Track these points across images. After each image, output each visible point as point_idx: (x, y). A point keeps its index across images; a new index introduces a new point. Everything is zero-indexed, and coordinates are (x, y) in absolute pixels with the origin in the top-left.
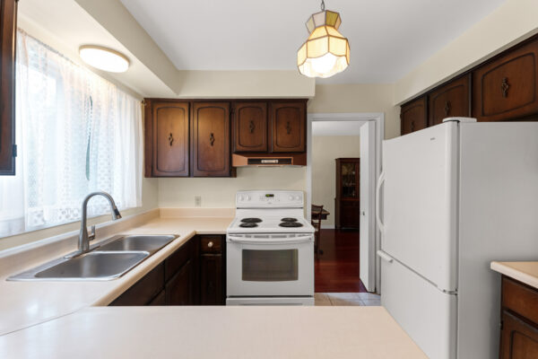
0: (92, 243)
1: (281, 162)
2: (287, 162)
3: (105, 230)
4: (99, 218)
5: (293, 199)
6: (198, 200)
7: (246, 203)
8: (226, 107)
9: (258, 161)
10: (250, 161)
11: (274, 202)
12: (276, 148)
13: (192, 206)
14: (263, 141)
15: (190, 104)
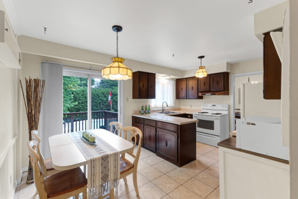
0: (164, 111)
1: (212, 94)
2: (215, 94)
3: (166, 110)
4: (165, 107)
5: (223, 107)
6: (191, 106)
7: (205, 108)
9: (205, 94)
10: (202, 94)
11: (215, 108)
12: (212, 90)
13: (189, 108)
14: (208, 88)
15: (187, 79)
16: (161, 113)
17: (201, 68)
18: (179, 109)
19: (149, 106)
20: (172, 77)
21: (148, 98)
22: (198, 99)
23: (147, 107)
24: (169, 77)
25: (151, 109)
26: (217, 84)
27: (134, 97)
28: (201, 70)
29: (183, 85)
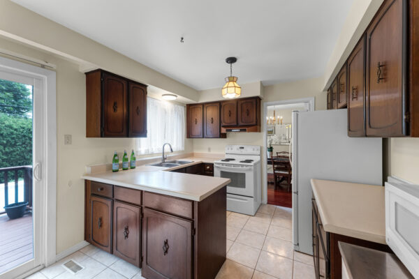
0: (166, 161)
1: (241, 131)
2: (245, 130)
3: (170, 158)
4: (168, 153)
5: (254, 150)
6: (209, 149)
7: (230, 151)
8: (218, 105)
9: (230, 131)
10: (227, 130)
11: (243, 151)
12: (241, 123)
13: (206, 152)
14: (235, 120)
15: (203, 105)
16: (160, 165)
17: (232, 79)
18: (192, 155)
19: (133, 153)
20: (180, 98)
21: (128, 136)
22: (220, 137)
23: (129, 156)
24: (174, 98)
25: (137, 160)
26: (248, 115)
27: (90, 134)
28: (231, 84)
29: (198, 115)
